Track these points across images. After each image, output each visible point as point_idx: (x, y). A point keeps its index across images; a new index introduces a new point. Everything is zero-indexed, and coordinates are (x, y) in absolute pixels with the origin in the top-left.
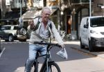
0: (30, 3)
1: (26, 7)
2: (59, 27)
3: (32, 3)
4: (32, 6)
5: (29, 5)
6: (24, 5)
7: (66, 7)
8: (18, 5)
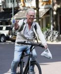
0: (22, 3)
1: (18, 7)
2: (52, 26)
3: (24, 3)
4: (24, 6)
5: (21, 4)
6: (16, 5)
7: (59, 6)
8: (10, 5)
